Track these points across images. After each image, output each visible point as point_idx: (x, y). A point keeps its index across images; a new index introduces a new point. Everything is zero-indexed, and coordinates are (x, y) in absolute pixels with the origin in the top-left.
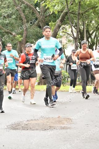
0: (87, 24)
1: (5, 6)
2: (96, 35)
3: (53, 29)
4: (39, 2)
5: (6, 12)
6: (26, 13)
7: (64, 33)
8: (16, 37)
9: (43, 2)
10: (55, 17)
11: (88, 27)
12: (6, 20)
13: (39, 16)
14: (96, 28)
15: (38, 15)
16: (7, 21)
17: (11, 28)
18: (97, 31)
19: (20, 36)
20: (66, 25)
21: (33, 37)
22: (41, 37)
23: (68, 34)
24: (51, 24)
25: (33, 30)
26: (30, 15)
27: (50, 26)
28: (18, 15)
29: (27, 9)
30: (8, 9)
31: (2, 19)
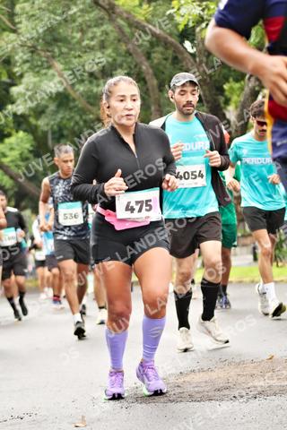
1: (93, 43)
3: (235, 103)
4: (191, 25)
6: (156, 61)
9: (203, 25)
15: (190, 64)
26: (168, 65)
27: (227, 93)
28: (133, 66)
29: (156, 49)
30: (103, 53)
31: (86, 82)
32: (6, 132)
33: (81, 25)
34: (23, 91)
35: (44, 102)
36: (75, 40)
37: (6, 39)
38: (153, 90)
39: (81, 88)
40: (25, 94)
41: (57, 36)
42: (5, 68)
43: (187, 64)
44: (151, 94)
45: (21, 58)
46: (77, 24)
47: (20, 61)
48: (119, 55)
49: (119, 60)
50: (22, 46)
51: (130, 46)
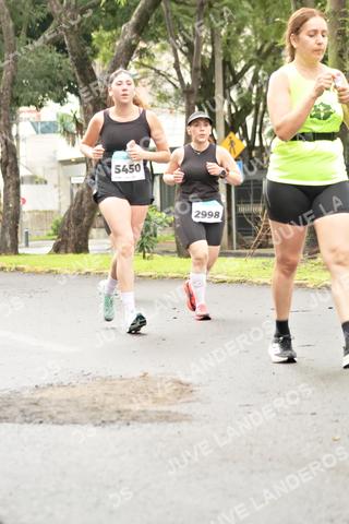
0: (224, 39)
2: (255, 80)
3: (104, 55)
7: (142, 70)
10: (113, 12)
11: (229, 50)
13: (58, 9)
14: (259, 52)
18: (261, 64)
20: (151, 43)
21: (37, 83)
22: (64, 82)
23: (158, 72)
24: (100, 37)
25: (38, 59)
26: (27, 6)
27: (94, 43)
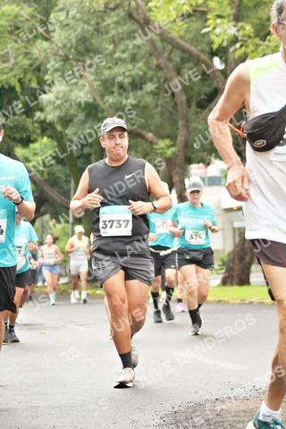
1: (124, 56)
4: (225, 44)
5: (127, 74)
8: (157, 147)
9: (238, 45)
12: (127, 98)
15: (220, 83)
16: (129, 101)
17: (143, 120)
19: (168, 142)
28: (162, 81)
29: (187, 65)
30: (134, 66)
31: (116, 94)
32: (32, 139)
33: (113, 36)
34: (53, 99)
35: (72, 111)
36: (108, 52)
37: (39, 47)
38: (182, 106)
39: (110, 99)
40: (54, 102)
41: (90, 47)
42: (34, 74)
43: (218, 82)
44: (179, 109)
45: (53, 66)
46: (110, 35)
47: (52, 69)
48: (149, 68)
49: (150, 74)
50: (54, 55)
51: (161, 61)
